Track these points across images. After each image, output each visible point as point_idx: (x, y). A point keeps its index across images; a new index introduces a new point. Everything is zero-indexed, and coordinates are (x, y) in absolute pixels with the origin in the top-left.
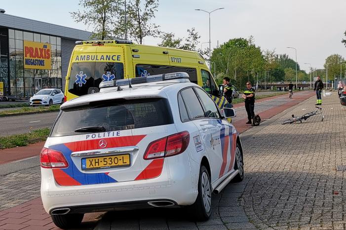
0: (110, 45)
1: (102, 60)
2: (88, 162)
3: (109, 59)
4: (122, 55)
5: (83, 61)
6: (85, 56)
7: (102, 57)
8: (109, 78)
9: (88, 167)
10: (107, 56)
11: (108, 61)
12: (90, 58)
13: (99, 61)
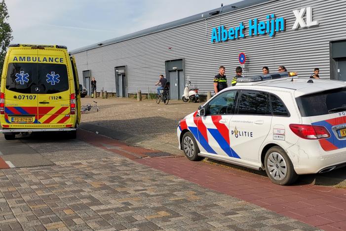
0: (51, 50)
1: (45, 62)
2: (341, 132)
3: (52, 61)
4: (64, 58)
5: (23, 62)
6: (24, 58)
7: (45, 59)
8: (53, 77)
9: (342, 136)
10: (50, 58)
11: (51, 62)
12: (31, 59)
13: (42, 62)
